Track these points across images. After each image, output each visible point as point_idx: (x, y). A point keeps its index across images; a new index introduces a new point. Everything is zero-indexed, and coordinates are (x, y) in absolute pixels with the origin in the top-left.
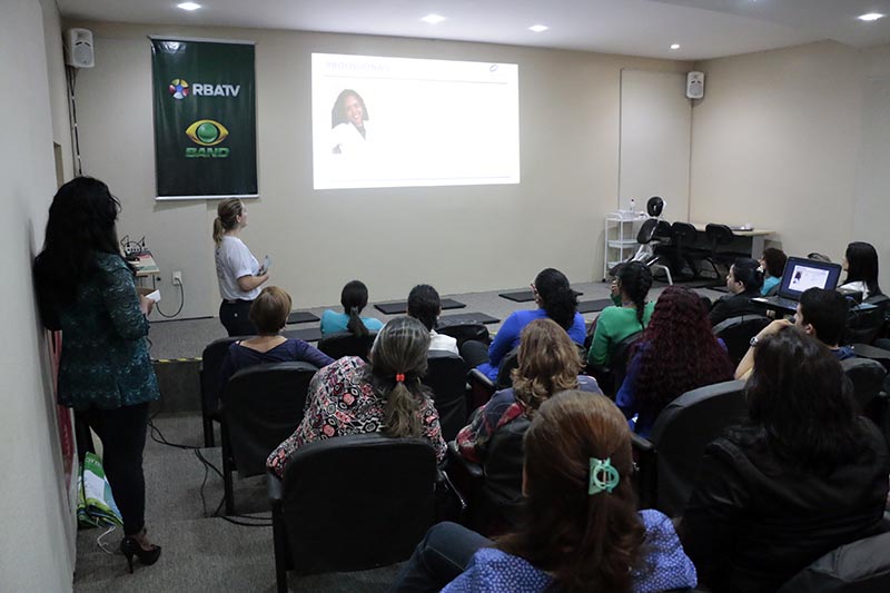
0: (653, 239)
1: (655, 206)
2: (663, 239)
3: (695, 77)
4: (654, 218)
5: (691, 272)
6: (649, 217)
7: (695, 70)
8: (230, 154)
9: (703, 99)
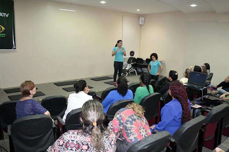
0: (132, 62)
1: (132, 53)
2: (134, 62)
3: (142, 19)
4: (132, 56)
5: (141, 71)
6: (130, 56)
7: (141, 17)
8: (6, 36)
9: (143, 25)
